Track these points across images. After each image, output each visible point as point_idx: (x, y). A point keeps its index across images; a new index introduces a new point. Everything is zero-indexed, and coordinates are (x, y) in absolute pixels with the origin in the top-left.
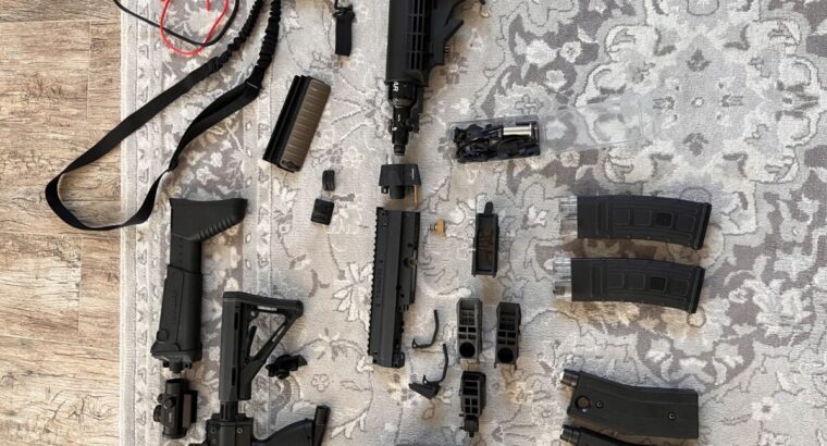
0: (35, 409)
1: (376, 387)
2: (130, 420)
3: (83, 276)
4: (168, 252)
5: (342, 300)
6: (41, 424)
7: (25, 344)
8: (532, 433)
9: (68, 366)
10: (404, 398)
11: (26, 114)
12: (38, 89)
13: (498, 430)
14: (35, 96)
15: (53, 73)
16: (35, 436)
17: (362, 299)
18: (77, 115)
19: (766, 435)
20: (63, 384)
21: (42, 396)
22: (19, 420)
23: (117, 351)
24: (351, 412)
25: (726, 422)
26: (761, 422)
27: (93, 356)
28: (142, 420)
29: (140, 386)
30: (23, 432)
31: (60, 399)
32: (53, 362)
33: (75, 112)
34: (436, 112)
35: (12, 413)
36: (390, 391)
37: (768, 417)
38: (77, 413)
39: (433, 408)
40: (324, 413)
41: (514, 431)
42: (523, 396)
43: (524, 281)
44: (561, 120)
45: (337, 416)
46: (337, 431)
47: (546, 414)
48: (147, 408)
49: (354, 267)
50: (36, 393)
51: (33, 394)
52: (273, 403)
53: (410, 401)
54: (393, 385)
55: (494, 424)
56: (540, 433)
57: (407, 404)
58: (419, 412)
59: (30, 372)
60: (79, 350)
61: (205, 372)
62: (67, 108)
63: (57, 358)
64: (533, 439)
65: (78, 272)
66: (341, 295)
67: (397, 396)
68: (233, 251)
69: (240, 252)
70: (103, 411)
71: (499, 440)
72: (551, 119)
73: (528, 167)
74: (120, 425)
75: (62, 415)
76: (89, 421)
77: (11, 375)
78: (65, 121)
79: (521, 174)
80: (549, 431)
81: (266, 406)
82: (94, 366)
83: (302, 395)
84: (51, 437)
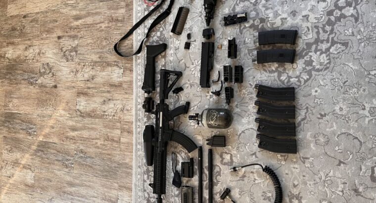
0: (111, 110)
1: (203, 95)
2: (136, 110)
3: (124, 71)
4: (146, 62)
5: (193, 71)
6: (112, 114)
7: (108, 92)
8: (247, 105)
9: (120, 97)
10: (210, 98)
11: (109, 27)
12: (112, 20)
13: (237, 105)
14: (111, 22)
15: (116, 15)
16: (111, 118)
17: (198, 70)
18: (122, 26)
19: (317, 99)
20: (118, 102)
21: (113, 106)
22: (107, 114)
23: (133, 92)
24: (196, 103)
25: (304, 96)
26: (315, 96)
27: (126, 93)
28: (139, 110)
29: (139, 100)
30: (108, 117)
31: (118, 106)
32: (116, 96)
33: (121, 25)
34: (219, 13)
35: (105, 112)
36: (207, 96)
37: (317, 94)
38: (122, 110)
39: (219, 100)
40: (188, 104)
41: (244, 105)
42: (244, 94)
43: (244, 60)
44: (255, 11)
45: (192, 105)
46: (192, 109)
47: (251, 99)
48: (140, 106)
49: (196, 61)
50: (111, 105)
51: (110, 106)
52: (175, 102)
53: (212, 99)
54: (207, 94)
55: (236, 103)
56: (249, 104)
57: (211, 99)
58: (215, 101)
59: (110, 100)
60: (123, 92)
61: (156, 95)
62: (119, 24)
63: (117, 95)
64: (247, 107)
65: (122, 70)
66: (192, 70)
67: (208, 97)
68: (163, 60)
69: (165, 60)
70: (129, 109)
71: (237, 107)
72: (251, 11)
73: (245, 26)
74: (134, 112)
75: (118, 111)
76: (125, 112)
77: (104, 101)
78: (118, 28)
79: (243, 28)
80: (252, 104)
81: (173, 104)
82: (127, 96)
83: (182, 99)
84: (115, 117)
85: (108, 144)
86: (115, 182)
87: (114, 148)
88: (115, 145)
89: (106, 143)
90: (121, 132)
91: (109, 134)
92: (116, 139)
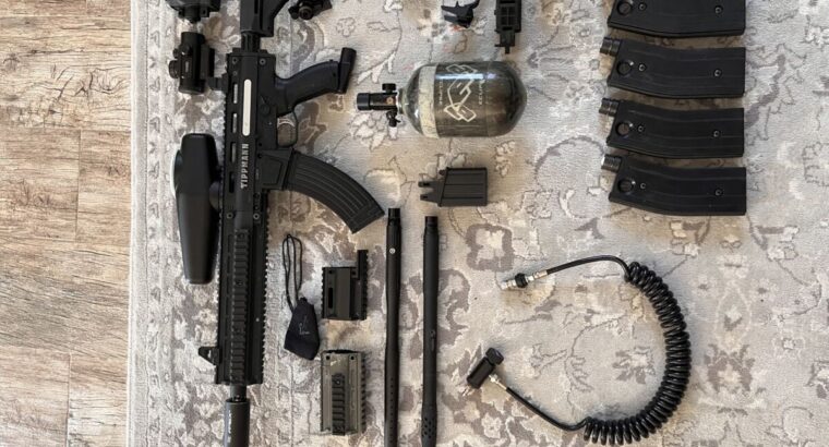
0: (40, 91)
1: (405, 24)
2: (143, 87)
6: (45, 105)
7: (28, 22)
8: (569, 56)
9: (75, 40)
10: (434, 34)
13: (533, 56)
16: (38, 119)
19: (813, 30)
20: (69, 59)
21: (47, 75)
22: (21, 104)
23: (128, 19)
24: (378, 55)
25: (772, 20)
26: (808, 18)
27: (102, 26)
28: (156, 85)
29: (153, 50)
30: (26, 116)
31: (66, 76)
32: (60, 37)
35: (14, 98)
36: (420, 29)
37: (815, 10)
38: (84, 90)
39: (466, 41)
40: (350, 55)
41: (556, 55)
42: (560, 17)
45: (363, 61)
46: (364, 75)
47: (585, 33)
48: (161, 73)
50: (40, 71)
51: (37, 74)
52: (296, 53)
53: (441, 37)
54: (423, 22)
55: (530, 50)
56: (578, 53)
57: (438, 40)
58: (450, 46)
59: (35, 52)
60: (88, 21)
61: (223, 29)
63: (64, 32)
64: (571, 61)
67: (427, 33)
70: (114, 84)
71: (535, 66)
74: (132, 95)
75: (68, 93)
76: (97, 96)
77: (13, 58)
80: (587, 52)
81: (288, 59)
82: (104, 36)
83: (326, 42)
84: (57, 118)
85: (29, 217)
86: (54, 356)
87: (53, 232)
88: (55, 218)
89: (19, 213)
90: (82, 171)
91: (31, 182)
92: (59, 198)
